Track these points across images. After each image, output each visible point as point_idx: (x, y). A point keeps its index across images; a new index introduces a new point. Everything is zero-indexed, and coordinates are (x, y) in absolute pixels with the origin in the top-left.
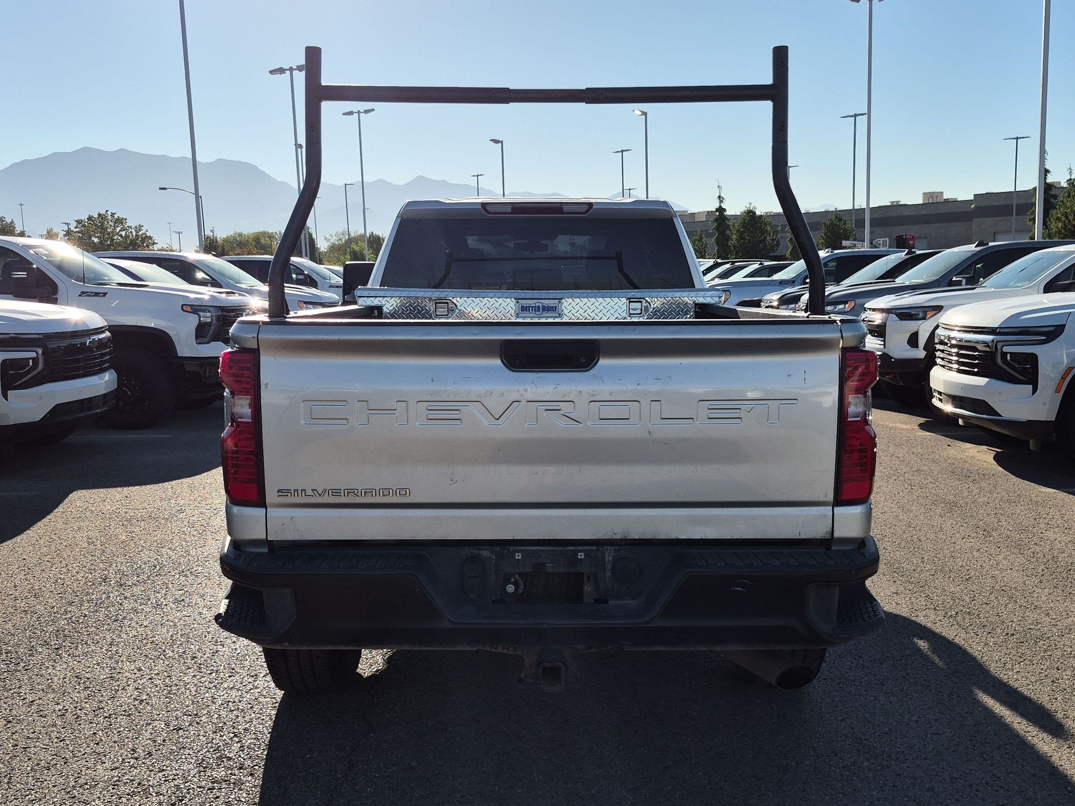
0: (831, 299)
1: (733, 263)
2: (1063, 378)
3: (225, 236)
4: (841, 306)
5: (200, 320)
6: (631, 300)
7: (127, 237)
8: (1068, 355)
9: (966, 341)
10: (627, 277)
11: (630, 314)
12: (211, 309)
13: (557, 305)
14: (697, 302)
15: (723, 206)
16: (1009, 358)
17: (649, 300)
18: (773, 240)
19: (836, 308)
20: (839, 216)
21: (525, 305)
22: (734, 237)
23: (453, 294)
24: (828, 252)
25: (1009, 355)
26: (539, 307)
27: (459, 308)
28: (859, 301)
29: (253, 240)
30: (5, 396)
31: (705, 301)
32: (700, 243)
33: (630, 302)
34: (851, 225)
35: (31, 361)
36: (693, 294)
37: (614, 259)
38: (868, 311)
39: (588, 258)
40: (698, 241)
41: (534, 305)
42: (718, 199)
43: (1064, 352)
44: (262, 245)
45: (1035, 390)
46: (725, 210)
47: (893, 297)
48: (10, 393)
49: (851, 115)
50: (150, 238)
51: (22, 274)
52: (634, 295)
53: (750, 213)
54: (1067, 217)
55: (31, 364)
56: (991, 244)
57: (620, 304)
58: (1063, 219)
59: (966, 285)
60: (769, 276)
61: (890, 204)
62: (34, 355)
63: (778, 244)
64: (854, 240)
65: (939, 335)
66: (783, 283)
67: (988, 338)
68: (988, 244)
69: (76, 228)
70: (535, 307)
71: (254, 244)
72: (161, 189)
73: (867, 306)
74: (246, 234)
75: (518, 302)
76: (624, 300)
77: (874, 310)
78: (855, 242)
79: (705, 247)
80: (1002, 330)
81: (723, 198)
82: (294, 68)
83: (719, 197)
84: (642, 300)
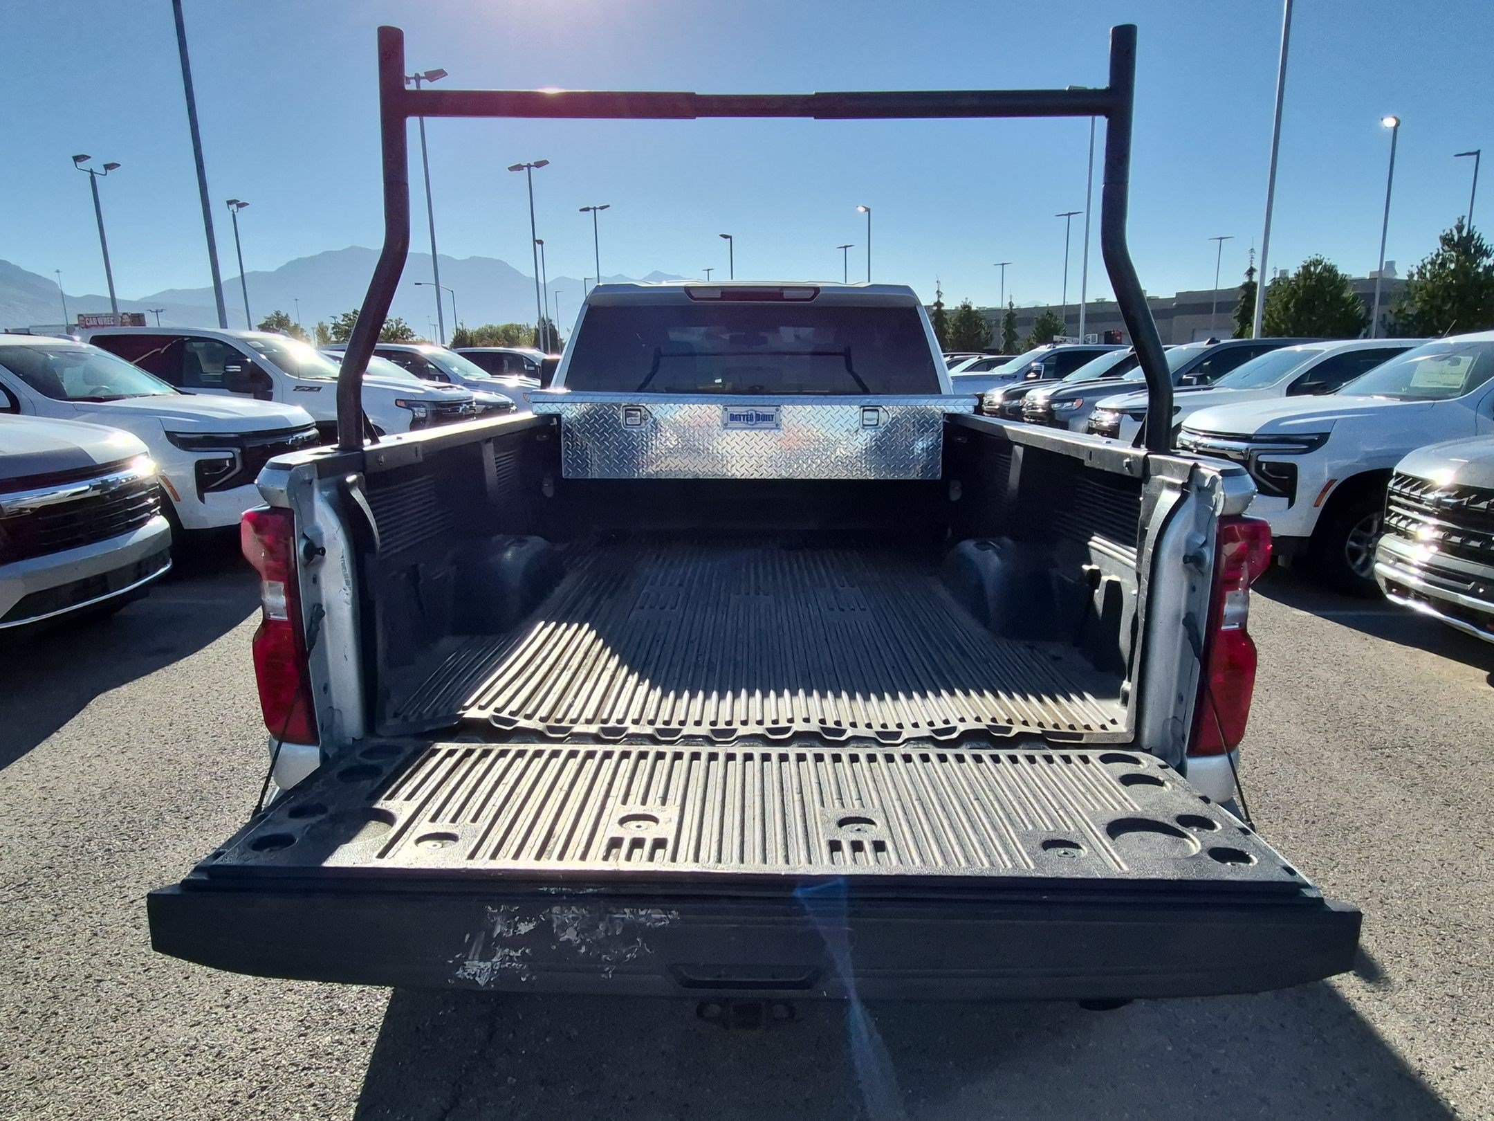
0: (1061, 396)
1: (952, 356)
2: (1325, 490)
3: (476, 329)
4: (1069, 404)
5: (414, 415)
6: (866, 408)
7: (389, 329)
8: (1330, 468)
9: (1210, 447)
10: (858, 380)
11: (864, 425)
12: (426, 404)
13: (774, 413)
14: (946, 412)
15: (942, 301)
16: (1264, 468)
17: (887, 409)
18: (987, 334)
19: (1062, 406)
20: (1050, 312)
21: (735, 413)
22: (951, 330)
23: (647, 399)
24: (1049, 347)
25: (1264, 465)
26: (751, 415)
27: (654, 415)
28: (1087, 399)
29: (503, 331)
30: (202, 499)
31: (956, 411)
33: (864, 411)
34: (1061, 321)
35: (227, 461)
36: (942, 401)
37: (840, 354)
38: (1100, 411)
39: (813, 354)
42: (936, 294)
43: (1326, 464)
45: (1291, 504)
46: (942, 305)
47: (1126, 396)
48: (206, 495)
50: (409, 330)
51: (237, 368)
52: (869, 402)
53: (966, 308)
54: (1271, 316)
55: (228, 465)
56: (1223, 342)
57: (852, 412)
58: (1268, 317)
59: (1197, 384)
60: (988, 370)
61: (1095, 301)
62: (230, 455)
63: (991, 338)
64: (1065, 335)
65: (1181, 439)
66: (1005, 378)
67: (1242, 445)
68: (1219, 342)
69: (343, 321)
70: (747, 415)
72: (416, 284)
73: (1098, 405)
75: (726, 410)
76: (856, 408)
77: (1105, 409)
78: (1065, 338)
80: (1259, 438)
81: (941, 293)
82: (531, 165)
83: (938, 292)
84: (878, 408)
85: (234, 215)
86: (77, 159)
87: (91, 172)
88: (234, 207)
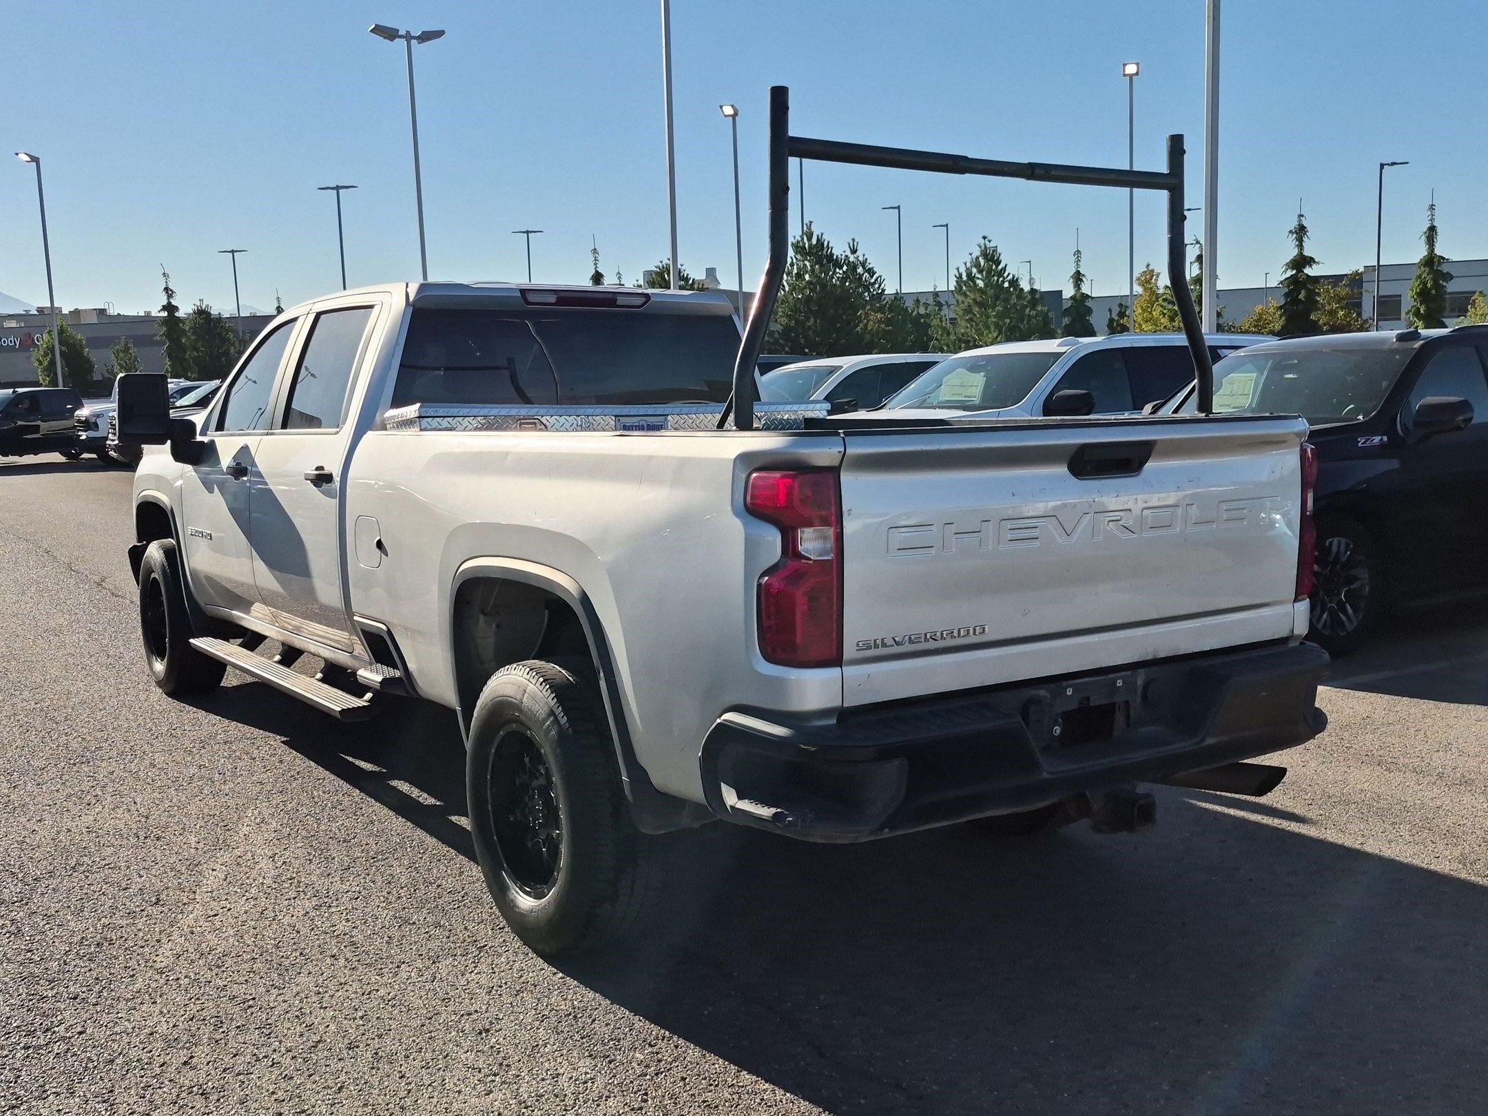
15: (174, 302)
32: (126, 356)
40: (123, 352)
41: (637, 424)
42: (164, 293)
46: (176, 308)
49: (332, 186)
53: (204, 313)
79: (134, 362)
81: (171, 290)
83: (166, 289)
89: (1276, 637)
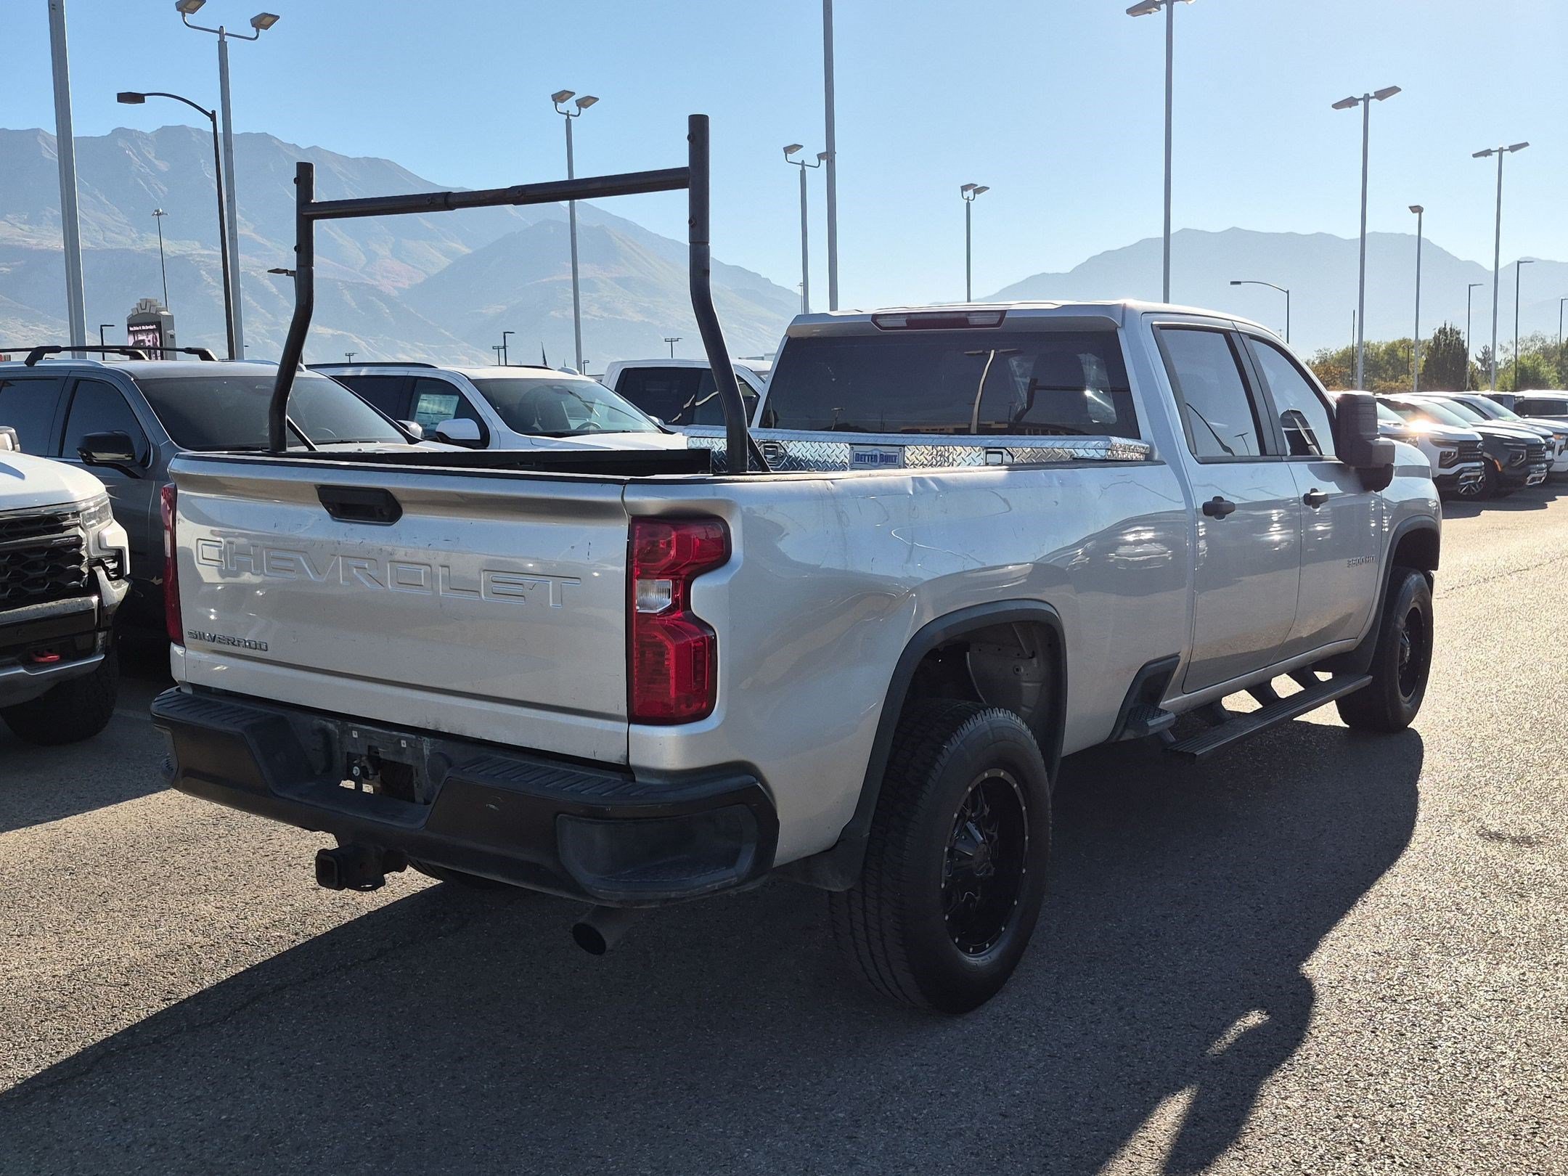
6: (989, 450)
13: (897, 454)
21: (861, 453)
33: (987, 453)
41: (870, 453)
44: (1398, 360)
52: (996, 443)
57: (976, 454)
70: (872, 456)
71: (1386, 358)
72: (1233, 283)
74: (1376, 344)
75: (852, 448)
76: (981, 450)
82: (1371, 95)
84: (1002, 450)
85: (968, 205)
86: (788, 150)
87: (803, 164)
88: (970, 193)
89: (598, 758)
